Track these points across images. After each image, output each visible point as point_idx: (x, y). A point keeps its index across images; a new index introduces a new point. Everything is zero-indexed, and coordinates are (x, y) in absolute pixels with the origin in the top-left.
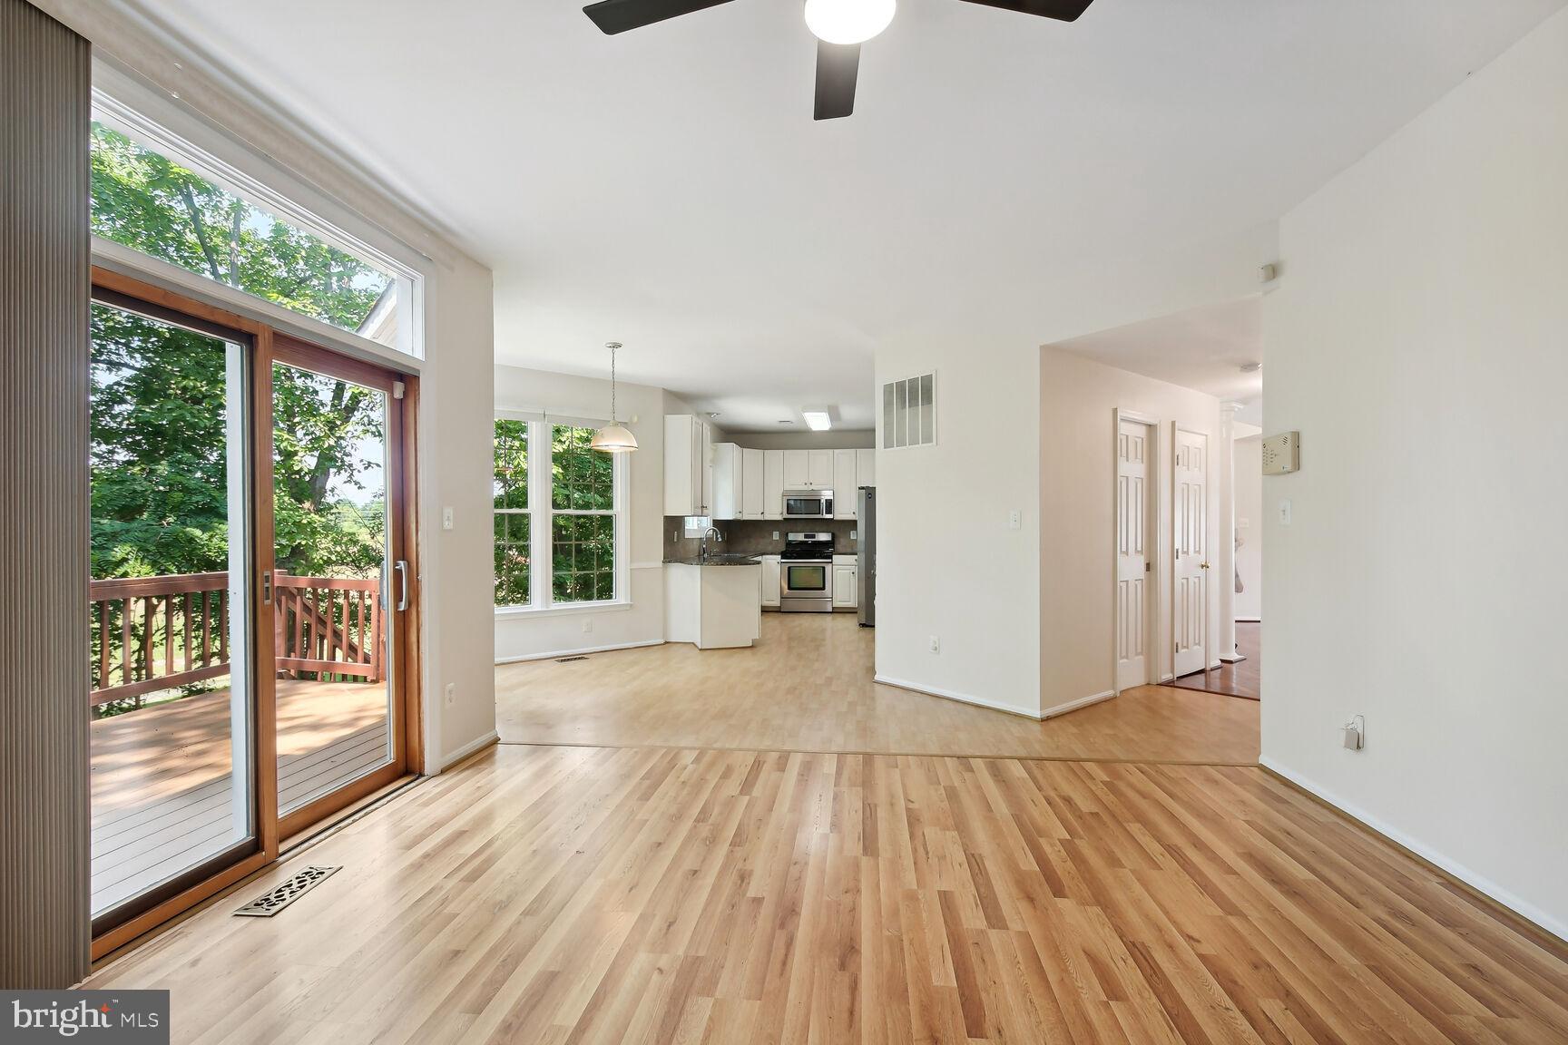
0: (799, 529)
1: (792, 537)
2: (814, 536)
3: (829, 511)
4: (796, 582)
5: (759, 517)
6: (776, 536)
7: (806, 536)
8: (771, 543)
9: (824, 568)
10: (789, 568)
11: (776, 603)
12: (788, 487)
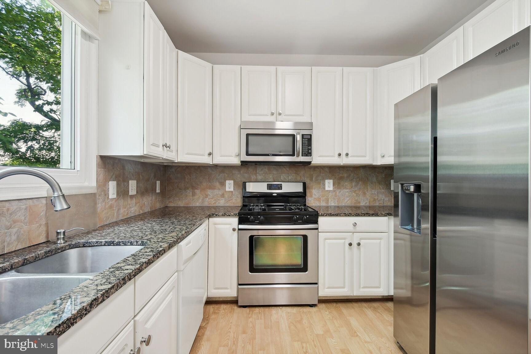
0: (259, 178)
1: (253, 188)
2: (280, 187)
3: (308, 152)
4: (262, 259)
5: (205, 160)
6: (230, 185)
7: (270, 187)
8: (223, 196)
9: (305, 238)
10: (251, 238)
11: (231, 292)
12: (246, 118)
